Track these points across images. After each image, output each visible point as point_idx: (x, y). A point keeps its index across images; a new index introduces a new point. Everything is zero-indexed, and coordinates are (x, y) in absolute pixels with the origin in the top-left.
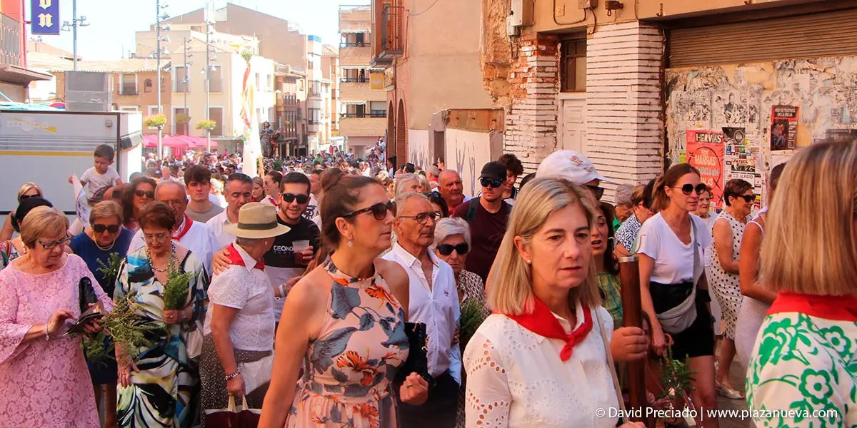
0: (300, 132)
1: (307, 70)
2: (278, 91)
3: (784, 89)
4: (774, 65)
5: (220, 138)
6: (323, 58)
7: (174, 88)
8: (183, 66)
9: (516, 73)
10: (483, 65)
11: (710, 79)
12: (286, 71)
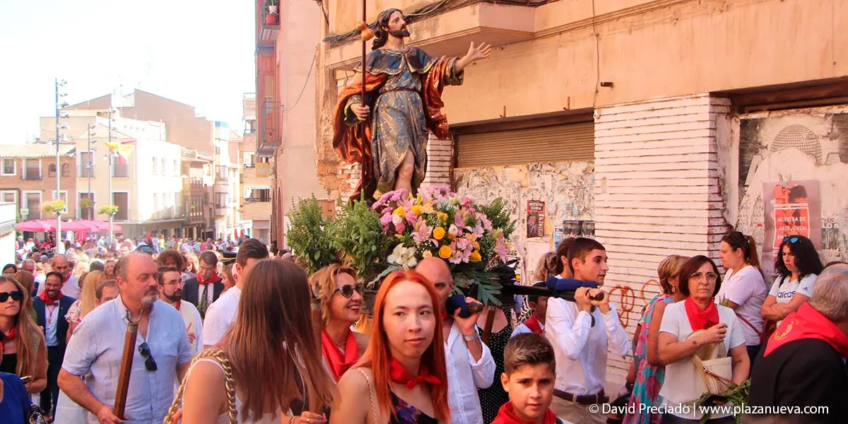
0: (207, 216)
1: (214, 155)
2: (185, 176)
3: (535, 187)
4: (528, 167)
5: (124, 222)
6: (230, 143)
7: (79, 173)
8: (87, 151)
9: (343, 170)
10: (317, 162)
11: (485, 177)
12: (193, 156)
